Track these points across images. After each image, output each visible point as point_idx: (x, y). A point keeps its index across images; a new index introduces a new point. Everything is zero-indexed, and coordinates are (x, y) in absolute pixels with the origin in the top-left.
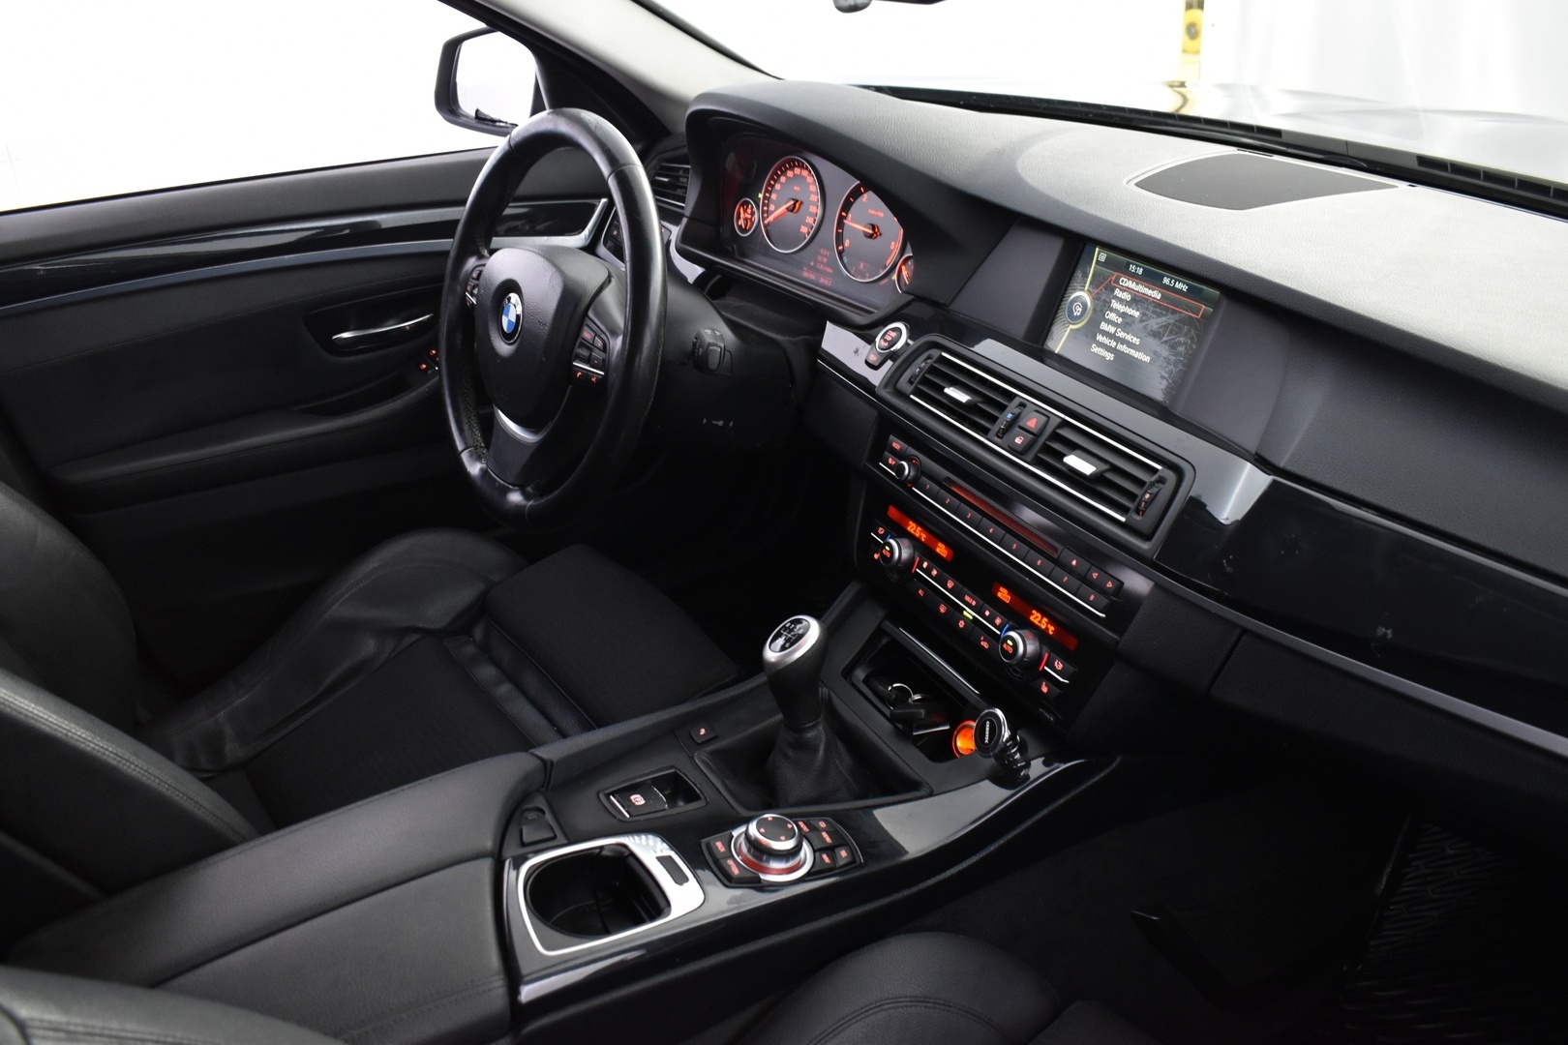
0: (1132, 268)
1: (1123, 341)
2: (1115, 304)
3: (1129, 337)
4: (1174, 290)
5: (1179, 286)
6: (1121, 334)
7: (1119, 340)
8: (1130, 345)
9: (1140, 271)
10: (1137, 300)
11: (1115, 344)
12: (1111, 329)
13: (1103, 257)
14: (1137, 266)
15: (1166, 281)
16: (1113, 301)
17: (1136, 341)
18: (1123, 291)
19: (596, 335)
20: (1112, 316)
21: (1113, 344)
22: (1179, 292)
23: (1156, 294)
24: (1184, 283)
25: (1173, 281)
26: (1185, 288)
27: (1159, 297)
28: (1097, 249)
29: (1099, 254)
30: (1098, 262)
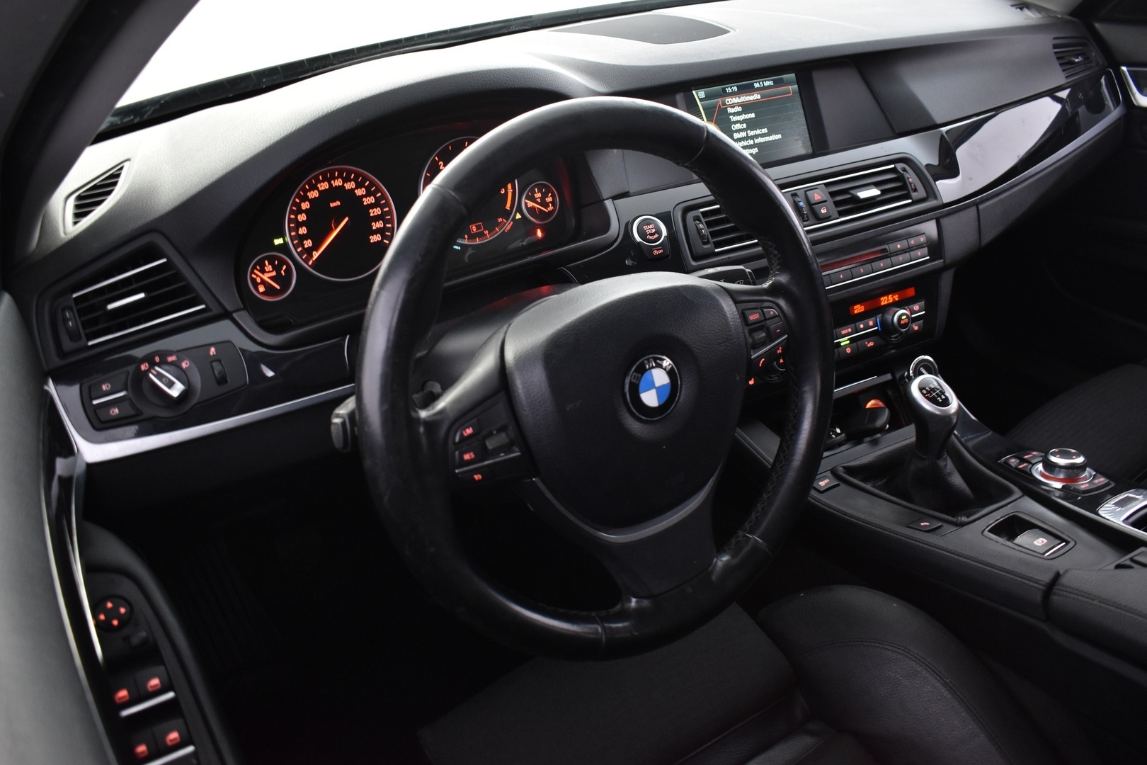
0: (729, 90)
1: (757, 136)
2: (734, 119)
3: (758, 132)
4: (765, 88)
5: (767, 84)
6: (752, 133)
7: (752, 138)
8: (763, 135)
9: (735, 89)
10: (747, 108)
11: (752, 141)
12: (743, 134)
13: (702, 94)
14: (731, 87)
15: (757, 85)
16: (731, 117)
17: (765, 131)
18: (734, 107)
19: (762, 308)
20: (738, 126)
21: (751, 142)
22: (769, 87)
23: (756, 97)
24: (769, 80)
25: (761, 83)
26: (771, 83)
27: (759, 97)
28: (694, 92)
29: (697, 95)
30: (701, 100)
